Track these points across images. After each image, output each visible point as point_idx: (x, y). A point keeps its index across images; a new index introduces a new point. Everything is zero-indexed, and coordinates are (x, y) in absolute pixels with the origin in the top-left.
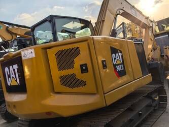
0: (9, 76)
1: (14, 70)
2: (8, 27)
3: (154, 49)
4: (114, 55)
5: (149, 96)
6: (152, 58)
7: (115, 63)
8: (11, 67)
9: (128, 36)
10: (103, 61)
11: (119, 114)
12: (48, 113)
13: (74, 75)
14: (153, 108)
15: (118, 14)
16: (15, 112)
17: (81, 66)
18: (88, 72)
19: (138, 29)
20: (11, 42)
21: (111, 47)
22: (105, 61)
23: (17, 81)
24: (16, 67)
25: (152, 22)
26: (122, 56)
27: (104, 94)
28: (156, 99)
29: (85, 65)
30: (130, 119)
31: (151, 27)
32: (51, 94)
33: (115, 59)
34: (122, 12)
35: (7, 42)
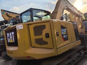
0: (9, 38)
1: (12, 35)
2: (7, 13)
3: (82, 28)
4: (62, 29)
5: (79, 52)
6: (81, 32)
7: (63, 34)
8: (10, 33)
9: (68, 21)
10: (57, 32)
11: (64, 59)
12: (28, 57)
13: (42, 38)
14: (81, 58)
15: (64, 9)
16: (12, 56)
17: (46, 34)
18: (49, 37)
19: (74, 17)
20: (10, 21)
21: (61, 25)
22: (58, 32)
23: (13, 40)
24: (13, 33)
25: (81, 13)
26: (66, 30)
27: (57, 49)
28: (82, 53)
29: (48, 34)
30: (69, 63)
31: (81, 16)
32: (30, 47)
33: (63, 32)
34: (66, 8)
35: (6, 21)
